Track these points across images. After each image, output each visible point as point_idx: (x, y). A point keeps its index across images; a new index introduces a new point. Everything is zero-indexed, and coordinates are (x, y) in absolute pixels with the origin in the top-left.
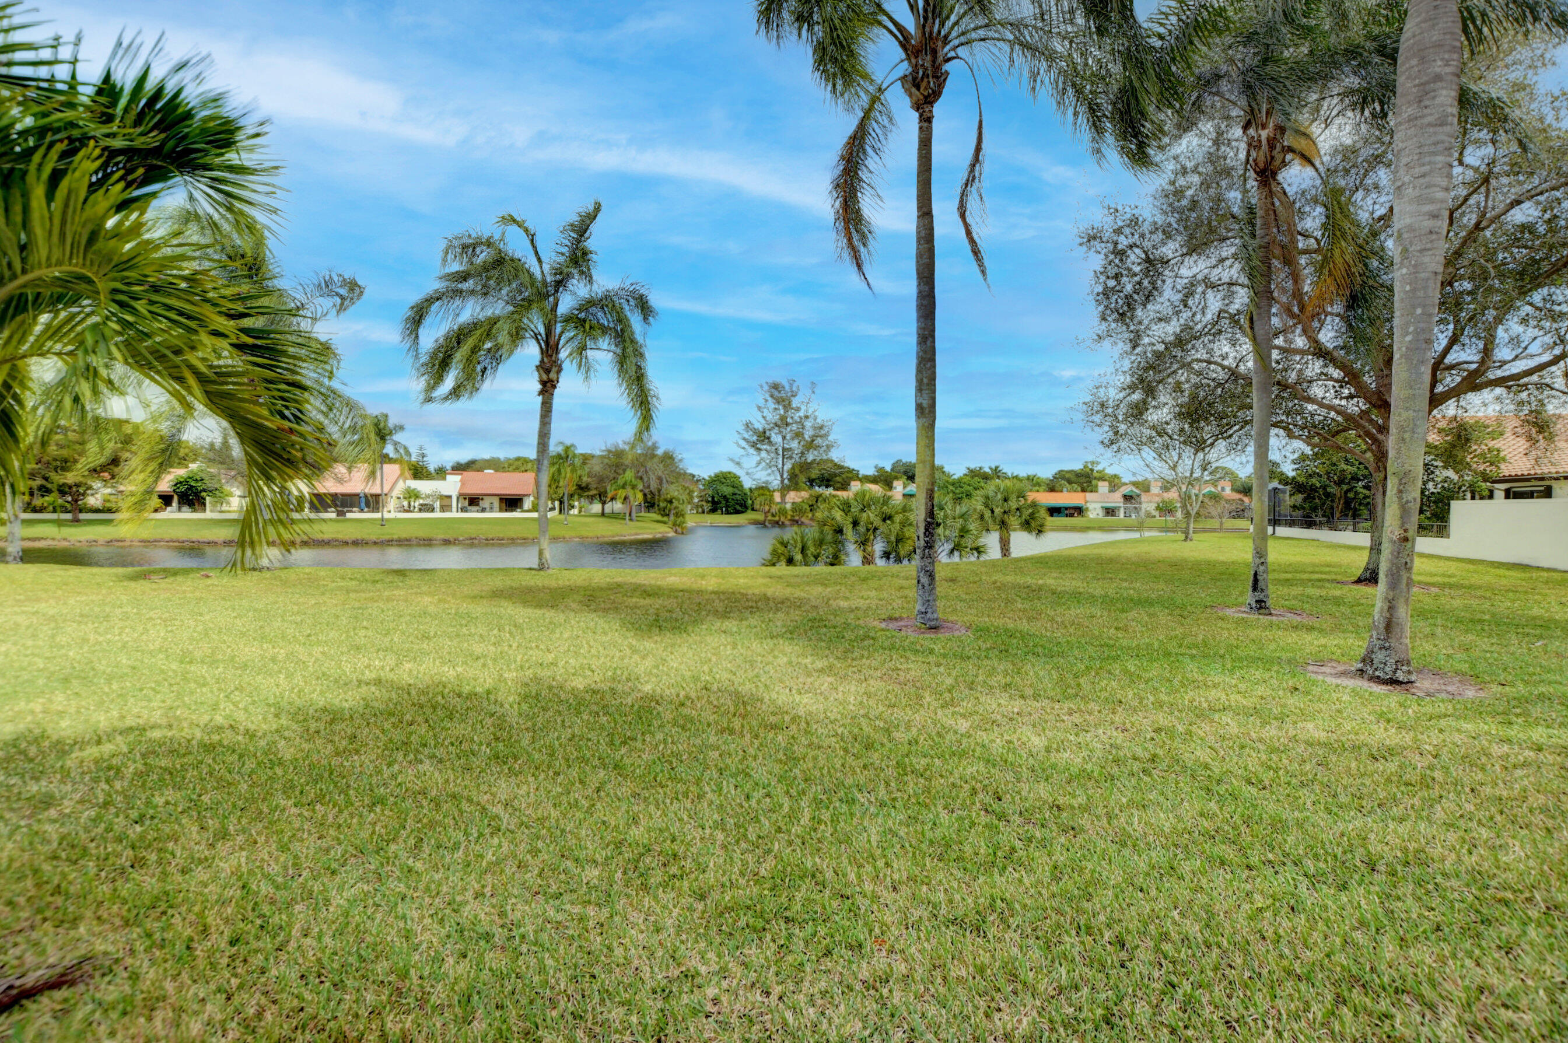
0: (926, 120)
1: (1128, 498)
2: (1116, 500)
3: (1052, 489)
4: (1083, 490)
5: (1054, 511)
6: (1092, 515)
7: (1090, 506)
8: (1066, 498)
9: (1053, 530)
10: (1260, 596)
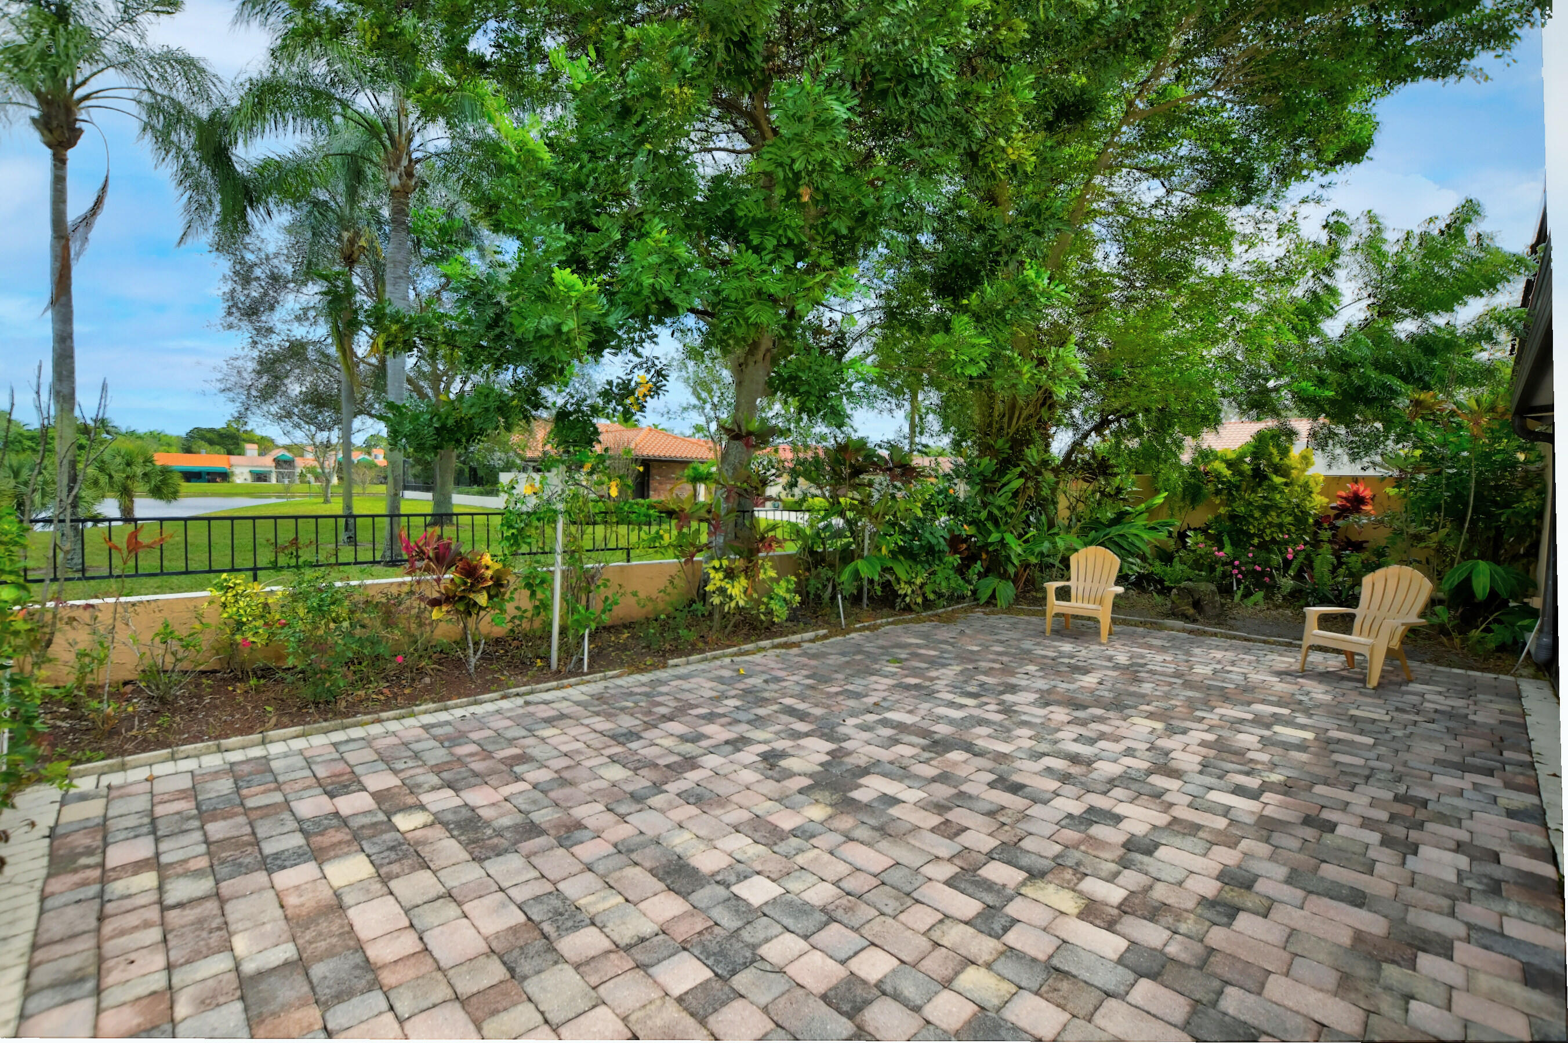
0: (59, 162)
1: (278, 462)
2: (267, 463)
3: (188, 450)
4: (230, 453)
5: (191, 476)
6: (238, 480)
7: (237, 470)
8: (207, 460)
9: (187, 496)
10: (351, 534)
